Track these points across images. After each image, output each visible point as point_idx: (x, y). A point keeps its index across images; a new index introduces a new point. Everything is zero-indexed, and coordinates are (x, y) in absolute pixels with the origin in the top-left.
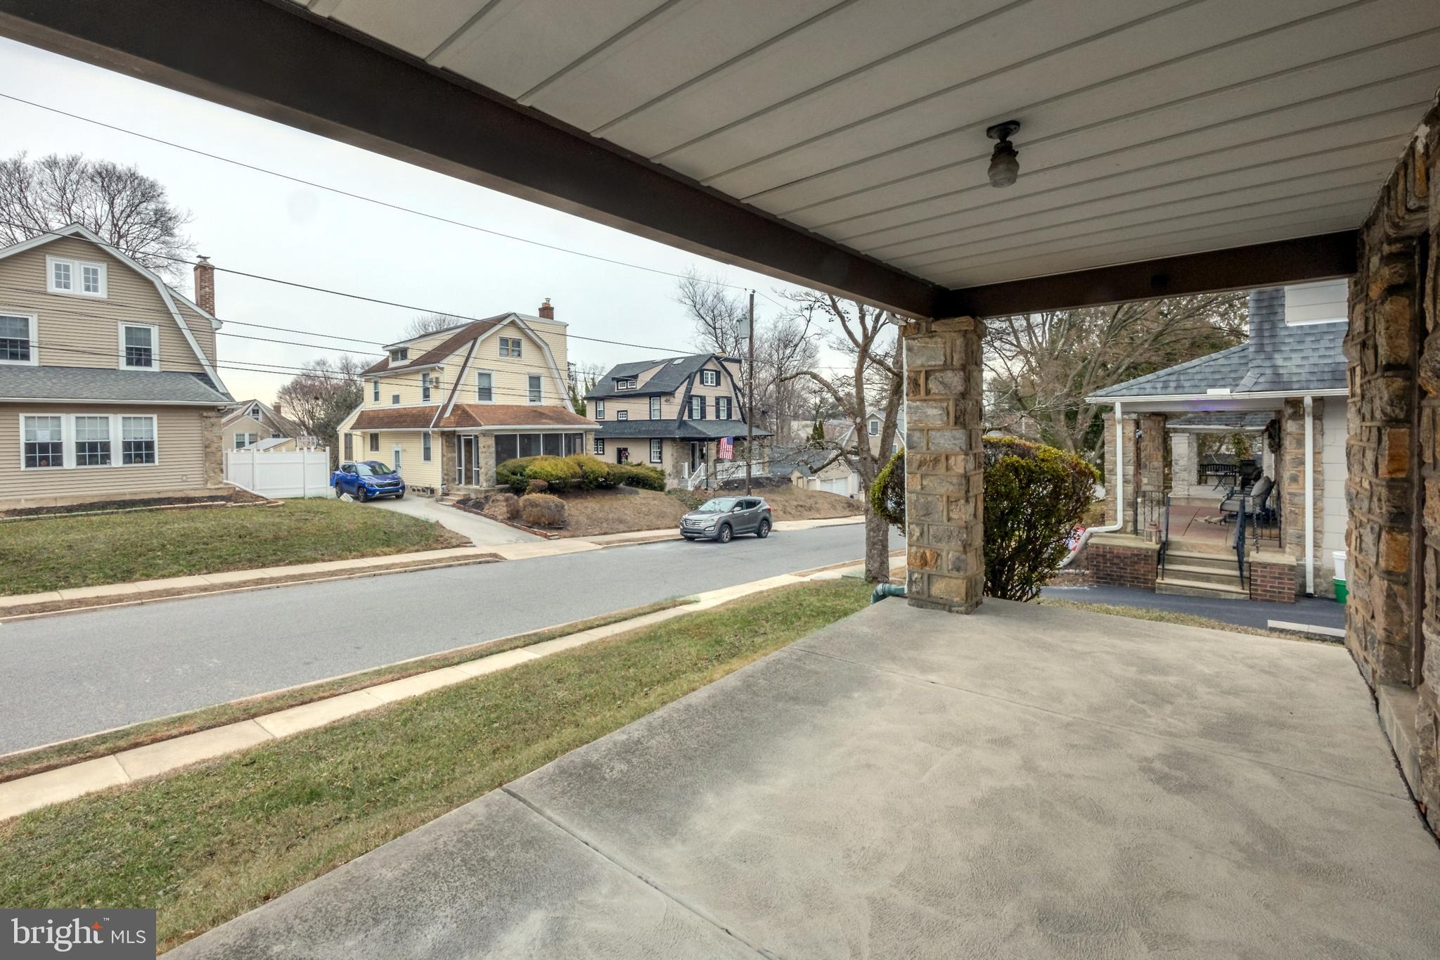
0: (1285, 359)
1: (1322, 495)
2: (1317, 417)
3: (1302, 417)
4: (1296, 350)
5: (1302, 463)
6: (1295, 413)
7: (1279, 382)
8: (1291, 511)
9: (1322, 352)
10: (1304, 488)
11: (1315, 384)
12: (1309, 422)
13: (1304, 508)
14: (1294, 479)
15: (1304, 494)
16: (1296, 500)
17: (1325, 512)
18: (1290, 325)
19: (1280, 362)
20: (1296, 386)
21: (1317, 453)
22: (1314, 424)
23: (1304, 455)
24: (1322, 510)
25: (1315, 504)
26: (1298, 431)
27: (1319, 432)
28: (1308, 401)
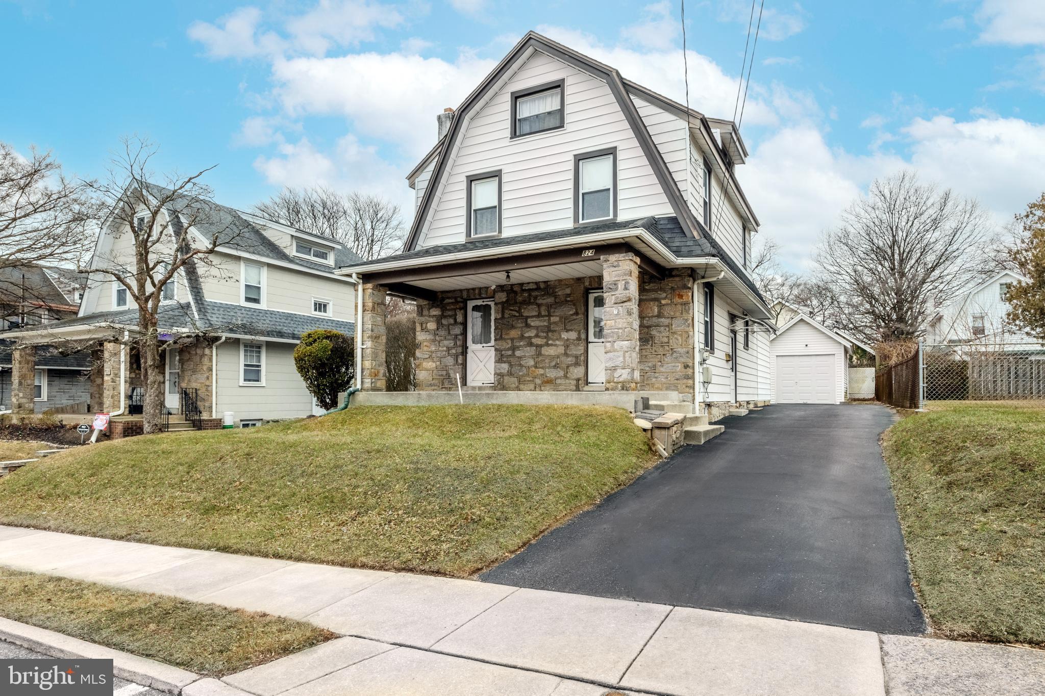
1: (217, 386)
2: (217, 347)
3: (211, 347)
6: (209, 345)
8: (206, 394)
9: (222, 316)
10: (212, 383)
12: (215, 349)
13: (212, 393)
15: (212, 386)
16: (209, 389)
18: (206, 299)
21: (217, 365)
23: (212, 366)
24: (217, 393)
25: (216, 390)
26: (210, 355)
27: (217, 356)
28: (224, 339)
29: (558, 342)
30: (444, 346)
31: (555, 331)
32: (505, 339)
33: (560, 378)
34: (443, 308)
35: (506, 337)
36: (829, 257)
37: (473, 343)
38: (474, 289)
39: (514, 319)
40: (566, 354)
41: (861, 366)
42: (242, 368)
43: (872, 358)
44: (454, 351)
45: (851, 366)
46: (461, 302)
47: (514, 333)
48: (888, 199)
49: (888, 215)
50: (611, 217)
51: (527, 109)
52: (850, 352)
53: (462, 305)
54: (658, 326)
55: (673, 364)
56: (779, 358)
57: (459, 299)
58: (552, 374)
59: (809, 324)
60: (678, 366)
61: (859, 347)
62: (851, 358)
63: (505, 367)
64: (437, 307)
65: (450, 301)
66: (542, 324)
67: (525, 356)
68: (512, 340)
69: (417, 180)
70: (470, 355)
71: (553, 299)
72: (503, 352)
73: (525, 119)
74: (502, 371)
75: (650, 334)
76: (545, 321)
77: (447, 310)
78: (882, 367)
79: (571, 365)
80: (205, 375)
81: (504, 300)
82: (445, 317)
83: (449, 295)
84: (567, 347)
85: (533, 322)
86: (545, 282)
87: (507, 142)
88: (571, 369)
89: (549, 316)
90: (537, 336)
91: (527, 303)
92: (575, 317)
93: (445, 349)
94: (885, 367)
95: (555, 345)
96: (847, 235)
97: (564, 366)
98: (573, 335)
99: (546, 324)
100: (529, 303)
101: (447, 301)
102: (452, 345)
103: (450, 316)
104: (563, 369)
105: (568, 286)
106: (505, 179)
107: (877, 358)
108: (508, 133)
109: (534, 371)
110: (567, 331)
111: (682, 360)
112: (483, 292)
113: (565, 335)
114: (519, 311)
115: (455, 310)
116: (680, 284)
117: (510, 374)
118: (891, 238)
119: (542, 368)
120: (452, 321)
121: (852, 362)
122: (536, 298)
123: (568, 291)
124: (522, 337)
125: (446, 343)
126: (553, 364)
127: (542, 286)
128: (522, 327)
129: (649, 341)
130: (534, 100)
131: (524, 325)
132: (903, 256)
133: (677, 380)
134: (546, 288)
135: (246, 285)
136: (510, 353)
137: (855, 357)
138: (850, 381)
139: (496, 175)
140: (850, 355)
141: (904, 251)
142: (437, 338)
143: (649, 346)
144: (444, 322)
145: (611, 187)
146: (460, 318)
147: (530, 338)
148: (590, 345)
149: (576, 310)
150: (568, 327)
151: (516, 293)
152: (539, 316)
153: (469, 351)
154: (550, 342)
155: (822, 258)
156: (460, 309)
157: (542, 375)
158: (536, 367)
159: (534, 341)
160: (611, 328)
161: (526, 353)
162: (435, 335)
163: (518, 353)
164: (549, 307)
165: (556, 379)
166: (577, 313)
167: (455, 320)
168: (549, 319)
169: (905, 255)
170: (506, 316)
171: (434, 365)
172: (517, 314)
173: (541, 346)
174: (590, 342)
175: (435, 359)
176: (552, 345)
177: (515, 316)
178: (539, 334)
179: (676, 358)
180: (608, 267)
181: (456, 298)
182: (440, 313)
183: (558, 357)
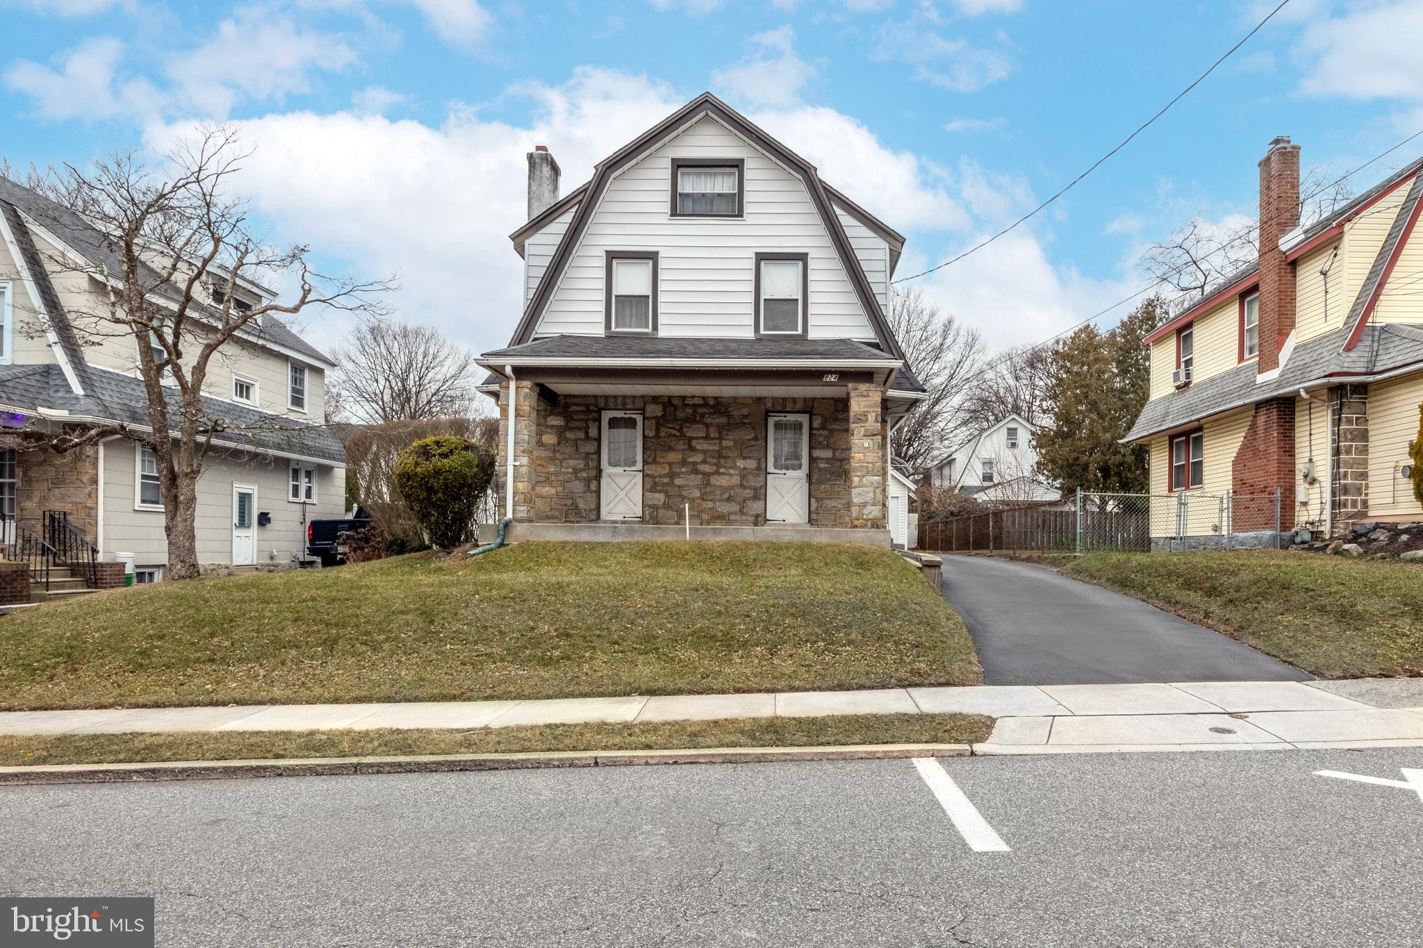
5: (95, 482)
15: (97, 508)
16: (92, 513)
26: (94, 457)
29: (732, 471)
30: (568, 467)
31: (728, 457)
32: (660, 463)
33: (735, 513)
34: (568, 417)
35: (662, 460)
37: (610, 465)
38: (615, 397)
39: (673, 439)
40: (742, 486)
42: (138, 481)
44: (584, 474)
46: (595, 411)
47: (673, 457)
50: (800, 331)
51: (691, 184)
53: (596, 415)
57: (592, 408)
58: (724, 508)
63: (659, 498)
64: (558, 414)
65: (579, 408)
66: (711, 448)
67: (688, 486)
68: (670, 464)
69: (527, 242)
70: (604, 481)
71: (726, 419)
72: (657, 479)
73: (687, 195)
74: (657, 503)
76: (715, 444)
77: (572, 419)
78: (924, 513)
79: (749, 499)
80: (87, 491)
81: (660, 414)
82: (572, 429)
83: (576, 400)
84: (743, 477)
85: (698, 445)
86: (715, 398)
87: (665, 219)
88: (749, 503)
89: (721, 438)
90: (704, 462)
91: (691, 420)
92: (754, 443)
93: (570, 470)
95: (730, 475)
97: (740, 499)
98: (751, 464)
99: (716, 448)
100: (694, 421)
101: (573, 408)
102: (582, 466)
103: (579, 429)
104: (739, 503)
105: (744, 405)
106: (662, 264)
107: (919, 504)
108: (667, 208)
109: (700, 505)
110: (744, 458)
112: (629, 401)
113: (740, 463)
114: (680, 430)
115: (587, 421)
117: (667, 506)
119: (711, 500)
120: (582, 435)
122: (703, 415)
123: (745, 411)
124: (684, 462)
125: (572, 462)
126: (726, 496)
127: (711, 402)
128: (685, 450)
129: (842, 476)
130: (699, 174)
131: (686, 447)
134: (718, 406)
136: (666, 480)
139: (652, 257)
142: (558, 456)
144: (569, 435)
145: (800, 297)
146: (593, 432)
147: (695, 463)
148: (769, 476)
149: (756, 434)
150: (745, 453)
151: (675, 407)
152: (707, 437)
153: (604, 475)
154: (721, 470)
156: (594, 420)
157: (710, 509)
158: (703, 499)
159: (701, 467)
160: (860, 461)
161: (689, 483)
162: (555, 451)
163: (678, 481)
164: (720, 428)
165: (729, 514)
166: (756, 439)
167: (587, 434)
168: (721, 443)
170: (662, 434)
171: (553, 491)
172: (678, 434)
173: (710, 474)
174: (769, 473)
175: (554, 484)
176: (724, 474)
177: (674, 436)
178: (708, 460)
180: (858, 396)
181: (587, 406)
182: (563, 423)
183: (733, 488)
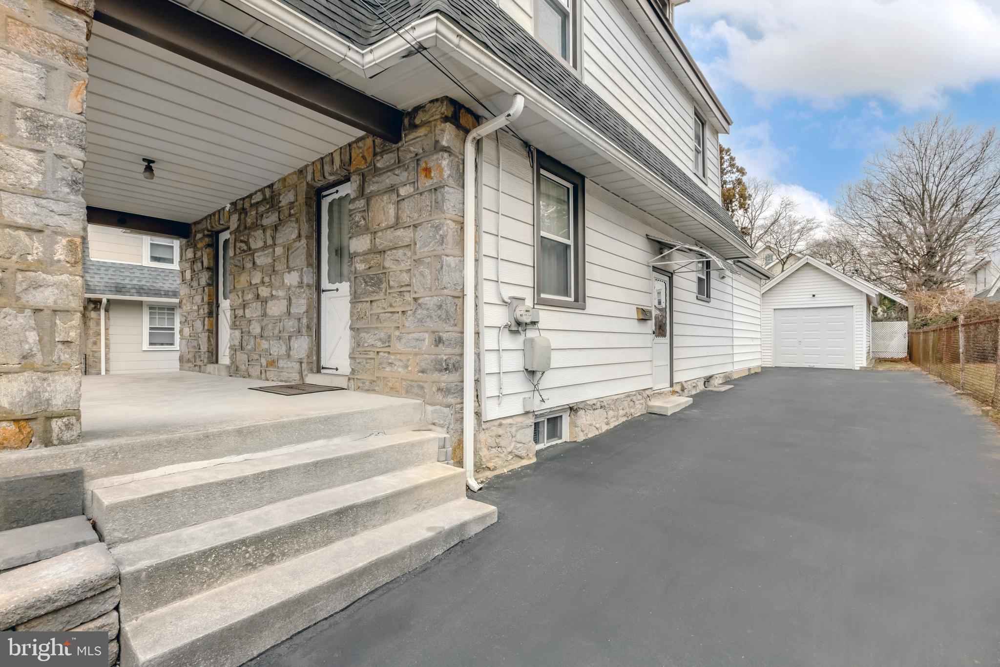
0: (91, 277)
1: (109, 351)
2: (107, 310)
3: (99, 310)
4: (97, 273)
5: (99, 334)
6: (95, 307)
7: (89, 289)
8: (93, 361)
9: (110, 276)
10: (100, 348)
11: (108, 292)
12: (102, 312)
13: (100, 359)
14: (95, 343)
15: (100, 351)
16: (96, 355)
17: (110, 360)
18: (92, 259)
19: (88, 279)
20: (99, 292)
21: (106, 329)
22: (105, 314)
23: (100, 330)
24: (109, 359)
25: (106, 356)
26: (97, 317)
27: (107, 318)
28: (104, 301)
29: (280, 293)
30: (196, 304)
31: (278, 272)
32: (237, 291)
33: (282, 357)
36: (848, 210)
39: (244, 255)
40: (288, 314)
41: (889, 319)
42: (146, 331)
43: (904, 310)
44: (202, 311)
45: (875, 320)
46: (208, 236)
47: (244, 280)
48: (917, 145)
49: (917, 165)
52: (875, 303)
53: (208, 240)
54: (395, 248)
55: (416, 335)
56: (778, 312)
57: (206, 232)
58: (274, 349)
59: (817, 268)
60: (424, 340)
61: (886, 297)
62: (875, 310)
63: (238, 335)
64: (191, 246)
66: (267, 261)
67: (253, 318)
68: (243, 291)
71: (277, 214)
74: (235, 343)
75: (384, 268)
76: (269, 255)
77: (197, 249)
78: (917, 320)
79: (293, 334)
81: (236, 226)
82: (196, 260)
83: (199, 227)
84: (289, 300)
85: (259, 259)
86: (270, 187)
88: (293, 341)
89: (274, 245)
90: (262, 283)
91: (254, 226)
92: (297, 244)
93: (196, 308)
94: (922, 320)
95: (278, 298)
96: (869, 185)
97: (286, 335)
98: (295, 278)
99: (270, 260)
100: (256, 227)
102: (200, 301)
103: (199, 259)
104: (284, 341)
105: (291, 187)
107: (911, 312)
109: (260, 344)
110: (290, 271)
111: (430, 324)
112: (221, 216)
113: (288, 280)
114: (247, 243)
115: (202, 248)
116: (429, 143)
118: (921, 187)
119: (267, 338)
120: (200, 265)
121: (876, 315)
122: (262, 216)
123: (292, 196)
124: (250, 286)
125: (197, 298)
126: (276, 331)
128: (250, 269)
129: (381, 282)
131: (251, 265)
132: (934, 203)
133: (423, 372)
134: (271, 197)
135: (151, 244)
136: (241, 313)
137: (880, 309)
138: (874, 338)
140: (874, 307)
141: (936, 198)
142: (192, 292)
143: (381, 296)
144: (196, 268)
146: (205, 261)
147: (257, 286)
148: (323, 295)
149: (299, 230)
150: (290, 264)
151: (245, 212)
152: (265, 247)
153: (220, 310)
155: (841, 212)
157: (266, 351)
158: (262, 337)
159: (261, 291)
161: (253, 313)
162: (191, 287)
163: (247, 313)
164: (274, 229)
165: (278, 358)
166: (299, 237)
167: (202, 263)
168: (274, 253)
169: (937, 203)
170: (237, 251)
171: (189, 332)
172: (246, 248)
173: (266, 300)
174: (324, 291)
175: (189, 323)
176: (275, 297)
177: (244, 251)
178: (264, 279)
179: (421, 320)
181: (203, 231)
182: (193, 256)
183: (281, 319)
